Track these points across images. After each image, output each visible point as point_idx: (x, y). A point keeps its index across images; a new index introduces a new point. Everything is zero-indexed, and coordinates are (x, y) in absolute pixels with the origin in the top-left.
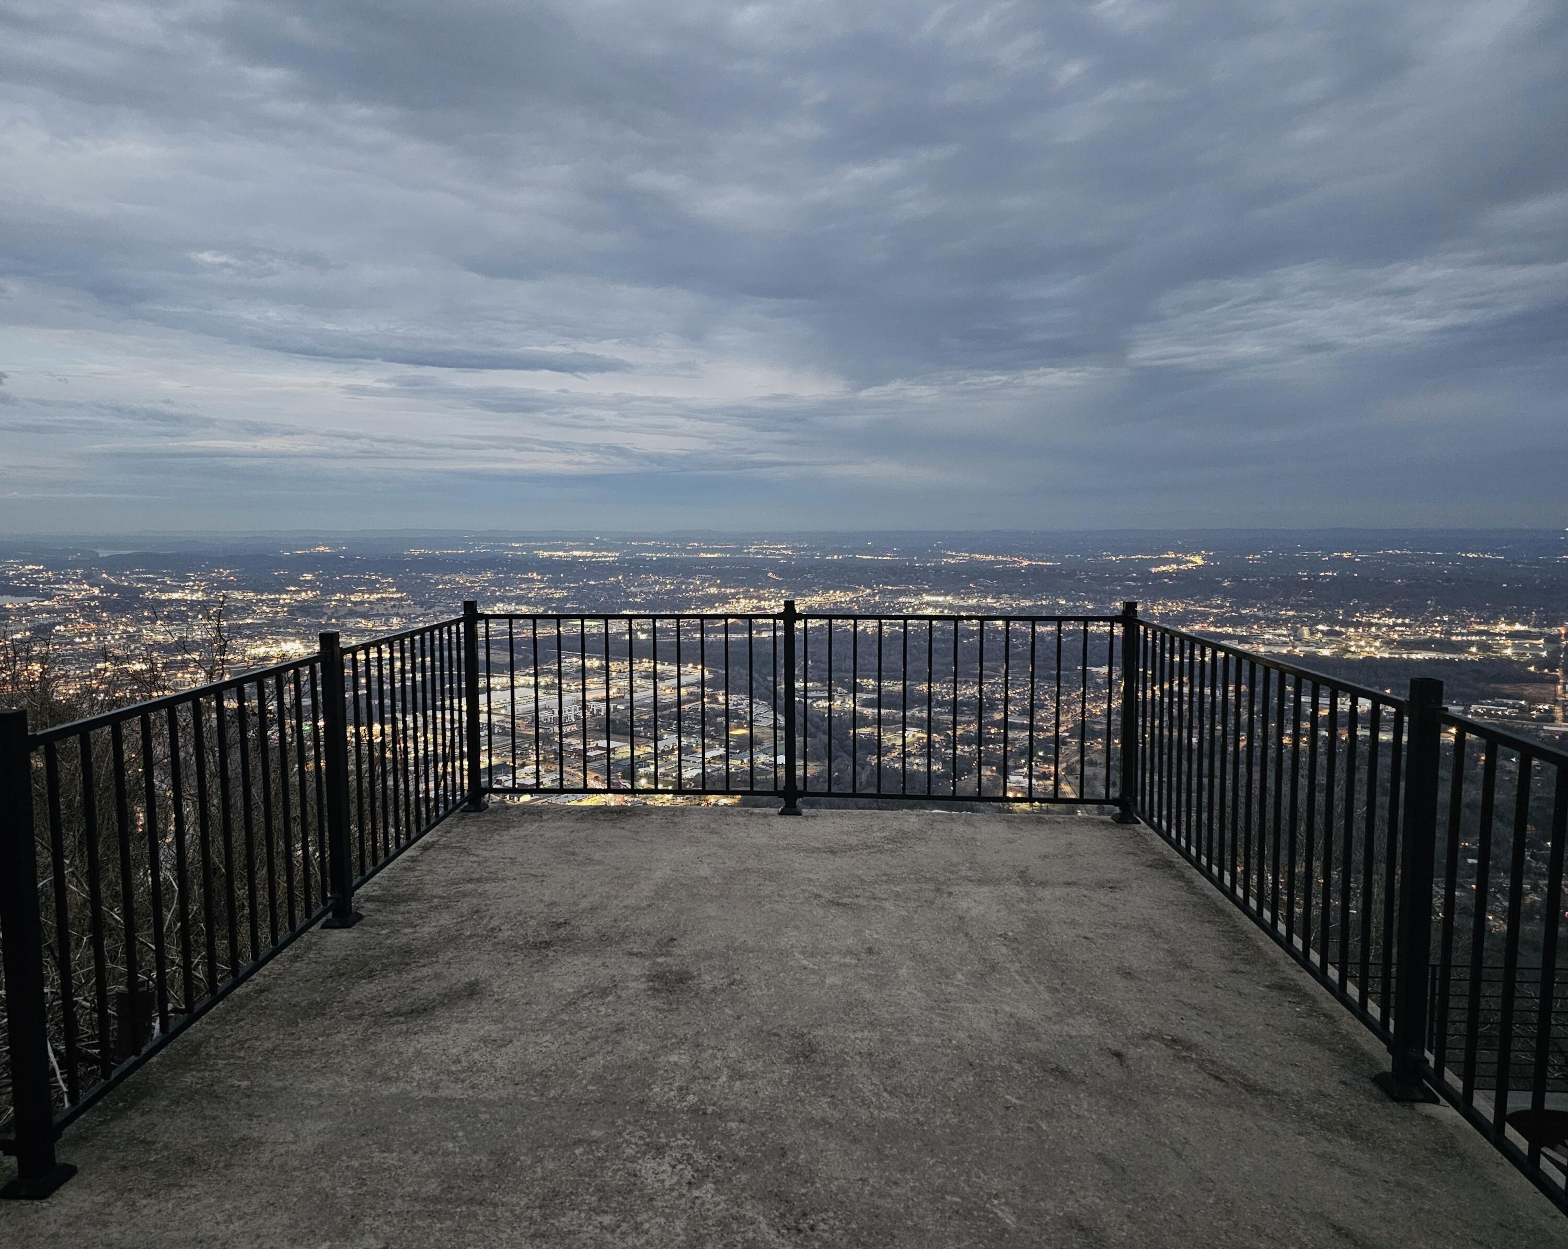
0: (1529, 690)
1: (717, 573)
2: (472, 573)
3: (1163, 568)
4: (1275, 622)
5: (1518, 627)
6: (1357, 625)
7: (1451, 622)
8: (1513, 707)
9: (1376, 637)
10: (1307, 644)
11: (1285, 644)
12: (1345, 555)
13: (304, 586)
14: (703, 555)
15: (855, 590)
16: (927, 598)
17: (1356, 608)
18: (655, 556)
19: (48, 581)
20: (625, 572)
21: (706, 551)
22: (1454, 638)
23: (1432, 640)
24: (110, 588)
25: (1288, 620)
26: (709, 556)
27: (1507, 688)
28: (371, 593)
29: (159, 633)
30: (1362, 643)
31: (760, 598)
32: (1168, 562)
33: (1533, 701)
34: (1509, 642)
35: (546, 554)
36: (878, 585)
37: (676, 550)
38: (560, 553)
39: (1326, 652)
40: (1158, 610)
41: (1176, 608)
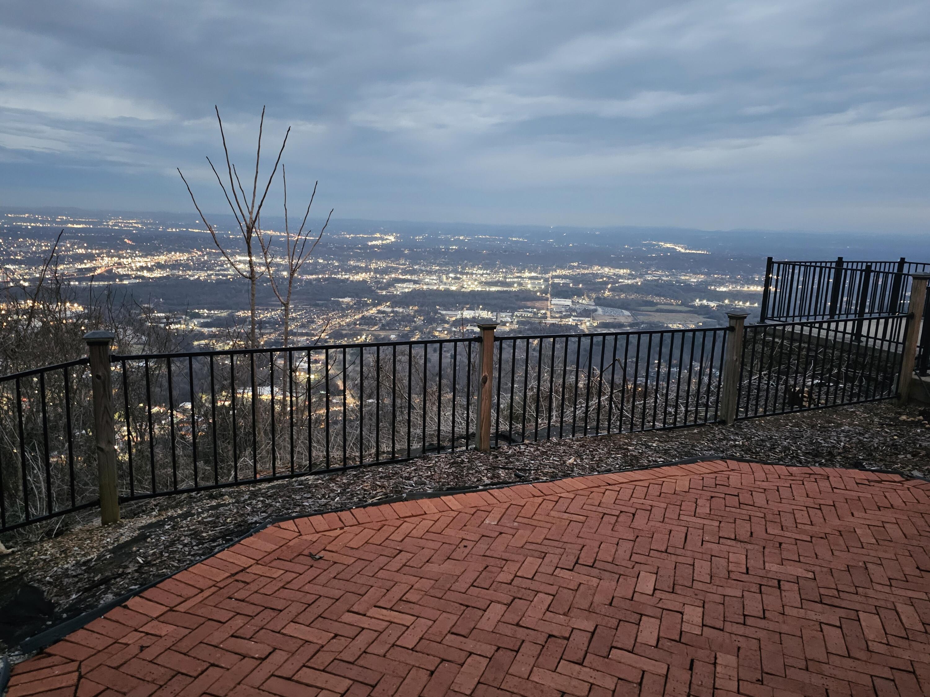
0: (538, 304)
1: (82, 239)
3: (374, 243)
4: (430, 273)
5: (533, 274)
6: (467, 274)
7: (506, 272)
8: (531, 312)
9: (475, 280)
10: (445, 284)
11: (435, 284)
12: (461, 238)
14: (70, 225)
15: (189, 252)
16: (238, 258)
17: (466, 265)
18: (29, 225)
21: (73, 223)
22: (507, 280)
23: (498, 281)
25: (436, 271)
27: (529, 304)
30: (469, 283)
31: (120, 257)
32: (376, 239)
33: (539, 309)
34: (529, 282)
36: (205, 249)
37: (48, 221)
39: (454, 288)
40: (373, 266)
41: (382, 265)
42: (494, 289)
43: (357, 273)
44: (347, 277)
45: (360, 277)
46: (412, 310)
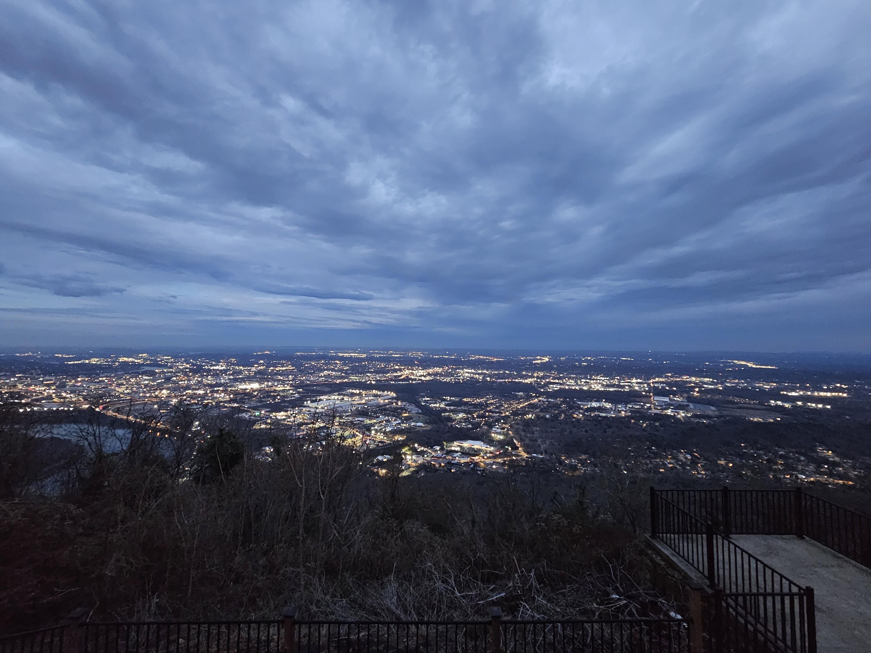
0: (644, 400)
1: (398, 362)
2: (317, 361)
3: (536, 362)
4: (570, 379)
5: (639, 381)
6: (593, 380)
7: (620, 379)
8: (639, 405)
9: (599, 383)
10: (580, 385)
11: (573, 386)
12: (589, 358)
13: (260, 365)
14: (393, 355)
15: (443, 368)
16: (466, 370)
17: (593, 375)
18: (378, 356)
19: (171, 362)
20: (368, 361)
21: (395, 354)
22: (621, 384)
23: (615, 384)
24: (193, 365)
25: (573, 378)
26: (395, 356)
27: (638, 399)
28: (283, 367)
29: (209, 380)
30: (595, 385)
31: (412, 370)
32: (538, 360)
33: (645, 403)
34: (637, 385)
35: (342, 355)
36: (450, 366)
37: (385, 354)
38: (347, 354)
39: (585, 388)
40: (535, 375)
41: (541, 374)
42: (611, 389)
43: (526, 379)
44: (521, 380)
45: (528, 381)
46: (559, 400)
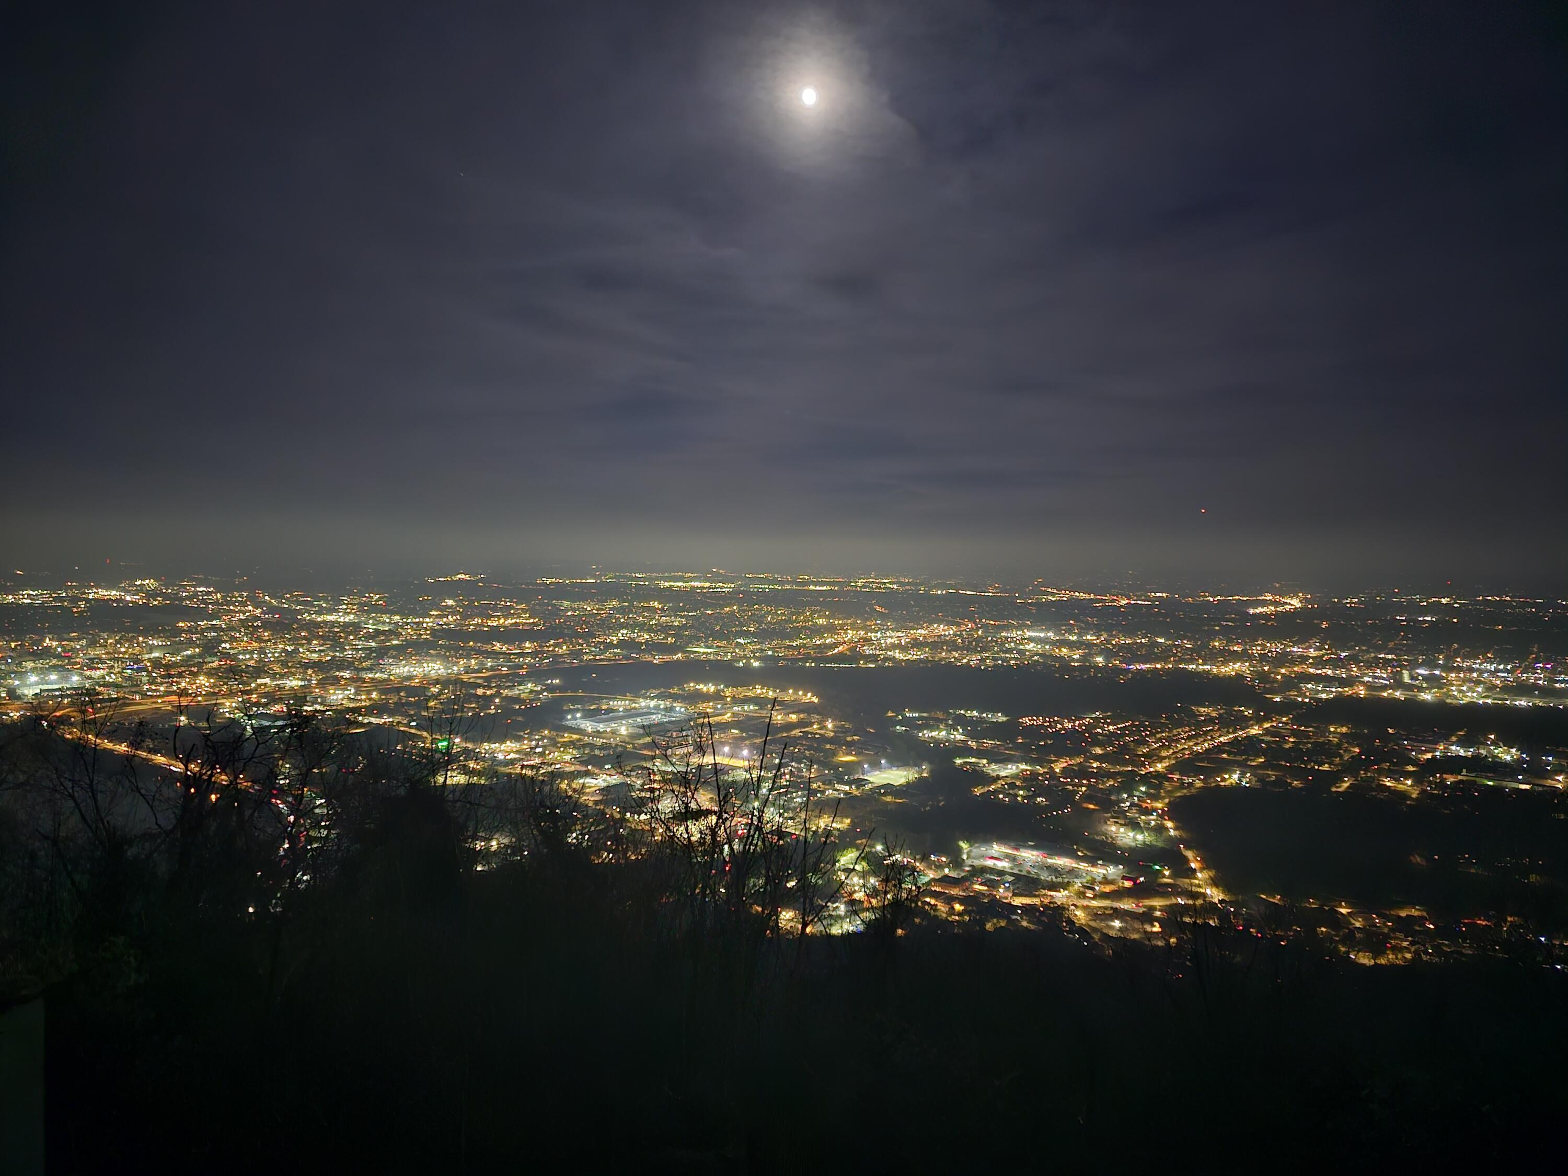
1: (825, 605)
2: (599, 601)
3: (1260, 609)
4: (1374, 664)
6: (1459, 669)
7: (1554, 669)
9: (1478, 682)
10: (1408, 687)
11: (1385, 688)
12: (1444, 601)
13: (446, 611)
14: (812, 587)
16: (1028, 634)
17: (1457, 653)
18: (767, 588)
20: (740, 602)
21: (815, 584)
22: (1557, 685)
23: (1535, 687)
25: (1387, 662)
26: (818, 588)
28: (506, 618)
29: (313, 652)
30: (1464, 688)
31: (868, 629)
32: (1264, 603)
35: (667, 584)
37: (788, 582)
38: (680, 584)
39: (1427, 696)
40: (1256, 651)
41: (1275, 648)
42: (1522, 703)
43: (1225, 663)
44: (1207, 667)
45: (1231, 669)
46: (1337, 730)
